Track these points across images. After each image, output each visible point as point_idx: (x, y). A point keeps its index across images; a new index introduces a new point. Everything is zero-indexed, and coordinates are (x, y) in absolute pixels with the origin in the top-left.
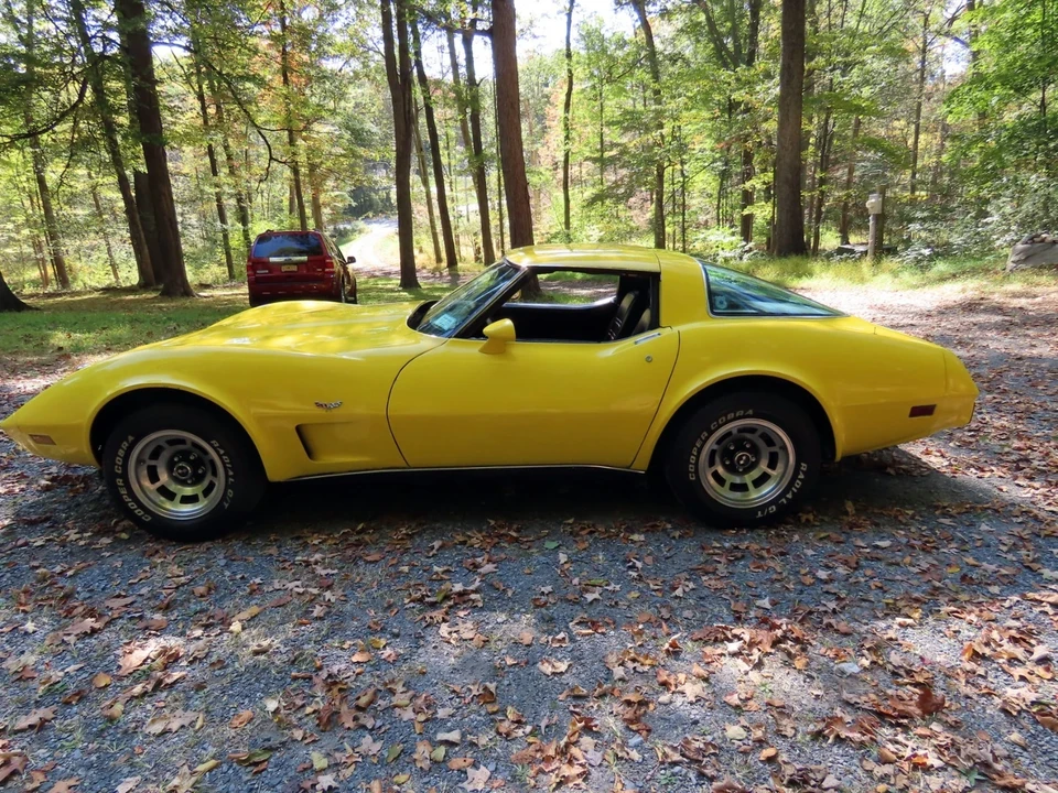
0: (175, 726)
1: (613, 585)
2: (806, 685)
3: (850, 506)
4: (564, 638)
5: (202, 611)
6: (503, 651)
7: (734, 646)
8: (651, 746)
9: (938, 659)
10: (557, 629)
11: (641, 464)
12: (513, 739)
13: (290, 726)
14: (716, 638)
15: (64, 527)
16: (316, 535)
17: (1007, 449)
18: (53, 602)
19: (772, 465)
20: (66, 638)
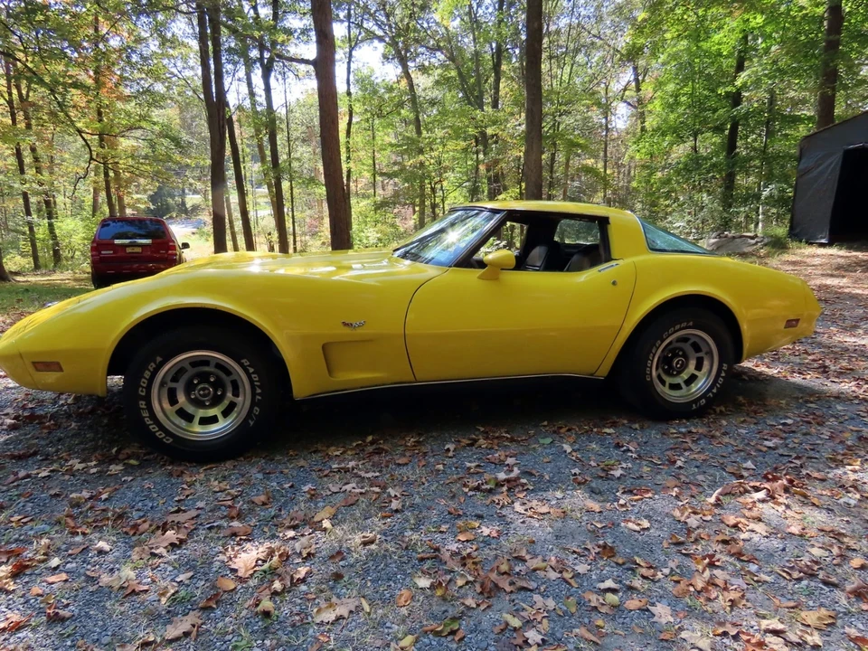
0: (343, 612)
1: (624, 464)
2: (832, 515)
4: (626, 504)
6: (585, 518)
7: (760, 495)
8: (770, 569)
12: (658, 581)
13: (456, 598)
14: (740, 491)
15: (60, 458)
16: (331, 448)
19: (699, 367)
20: (155, 552)
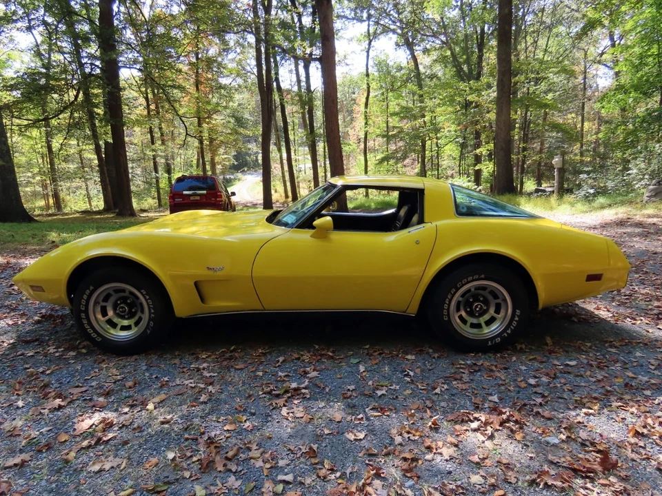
0: (107, 466)
1: (394, 386)
2: (523, 450)
3: (549, 340)
4: (362, 418)
5: (129, 397)
6: (323, 425)
7: (475, 425)
8: (421, 487)
9: (612, 436)
10: (357, 412)
11: (413, 310)
12: (328, 481)
13: (183, 469)
14: (463, 419)
15: (47, 345)
16: (204, 353)
17: (650, 307)
18: (36, 389)
19: (497, 311)
20: (42, 411)
